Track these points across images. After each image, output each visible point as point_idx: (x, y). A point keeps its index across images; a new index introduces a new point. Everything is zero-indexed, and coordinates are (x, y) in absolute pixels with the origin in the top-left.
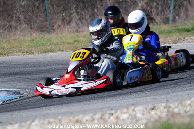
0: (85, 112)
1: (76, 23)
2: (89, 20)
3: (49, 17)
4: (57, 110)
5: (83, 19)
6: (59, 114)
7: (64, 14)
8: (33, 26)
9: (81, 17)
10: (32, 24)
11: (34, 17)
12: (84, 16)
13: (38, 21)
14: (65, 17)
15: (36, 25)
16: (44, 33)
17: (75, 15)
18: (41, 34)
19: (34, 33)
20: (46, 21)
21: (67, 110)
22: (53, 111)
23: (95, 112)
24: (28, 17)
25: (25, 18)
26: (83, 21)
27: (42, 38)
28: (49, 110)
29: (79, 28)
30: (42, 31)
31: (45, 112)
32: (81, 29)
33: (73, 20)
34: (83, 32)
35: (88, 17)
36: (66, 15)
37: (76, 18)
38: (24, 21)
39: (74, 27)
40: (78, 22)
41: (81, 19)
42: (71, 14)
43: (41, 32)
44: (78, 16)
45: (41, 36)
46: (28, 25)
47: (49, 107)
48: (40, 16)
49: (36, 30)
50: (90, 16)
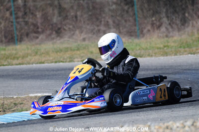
0: (175, 119)
1: (166, 28)
2: (180, 25)
3: (138, 21)
4: (146, 116)
5: (173, 23)
6: (148, 120)
7: (154, 19)
8: (122, 31)
9: (171, 21)
10: (121, 28)
11: (123, 21)
12: (174, 20)
13: (127, 25)
14: (155, 22)
15: (125, 30)
16: (133, 38)
17: (165, 20)
18: (130, 38)
19: (123, 37)
20: (135, 25)
21: (156, 116)
22: (142, 117)
23: (186, 118)
24: (116, 21)
25: (114, 22)
26: (174, 26)
27: (131, 42)
28: (138, 116)
29: (169, 32)
30: (131, 36)
31: (133, 118)
32: (171, 34)
33: (163, 25)
34: (173, 37)
35: (178, 22)
36: (156, 20)
37: (166, 23)
38: (113, 25)
39: (164, 32)
40: (169, 27)
41: (171, 24)
42: (161, 18)
43: (129, 37)
44: (168, 20)
45: (130, 40)
46: (117, 29)
47: (138, 113)
48: (129, 20)
49: (125, 35)
50: (181, 21)
